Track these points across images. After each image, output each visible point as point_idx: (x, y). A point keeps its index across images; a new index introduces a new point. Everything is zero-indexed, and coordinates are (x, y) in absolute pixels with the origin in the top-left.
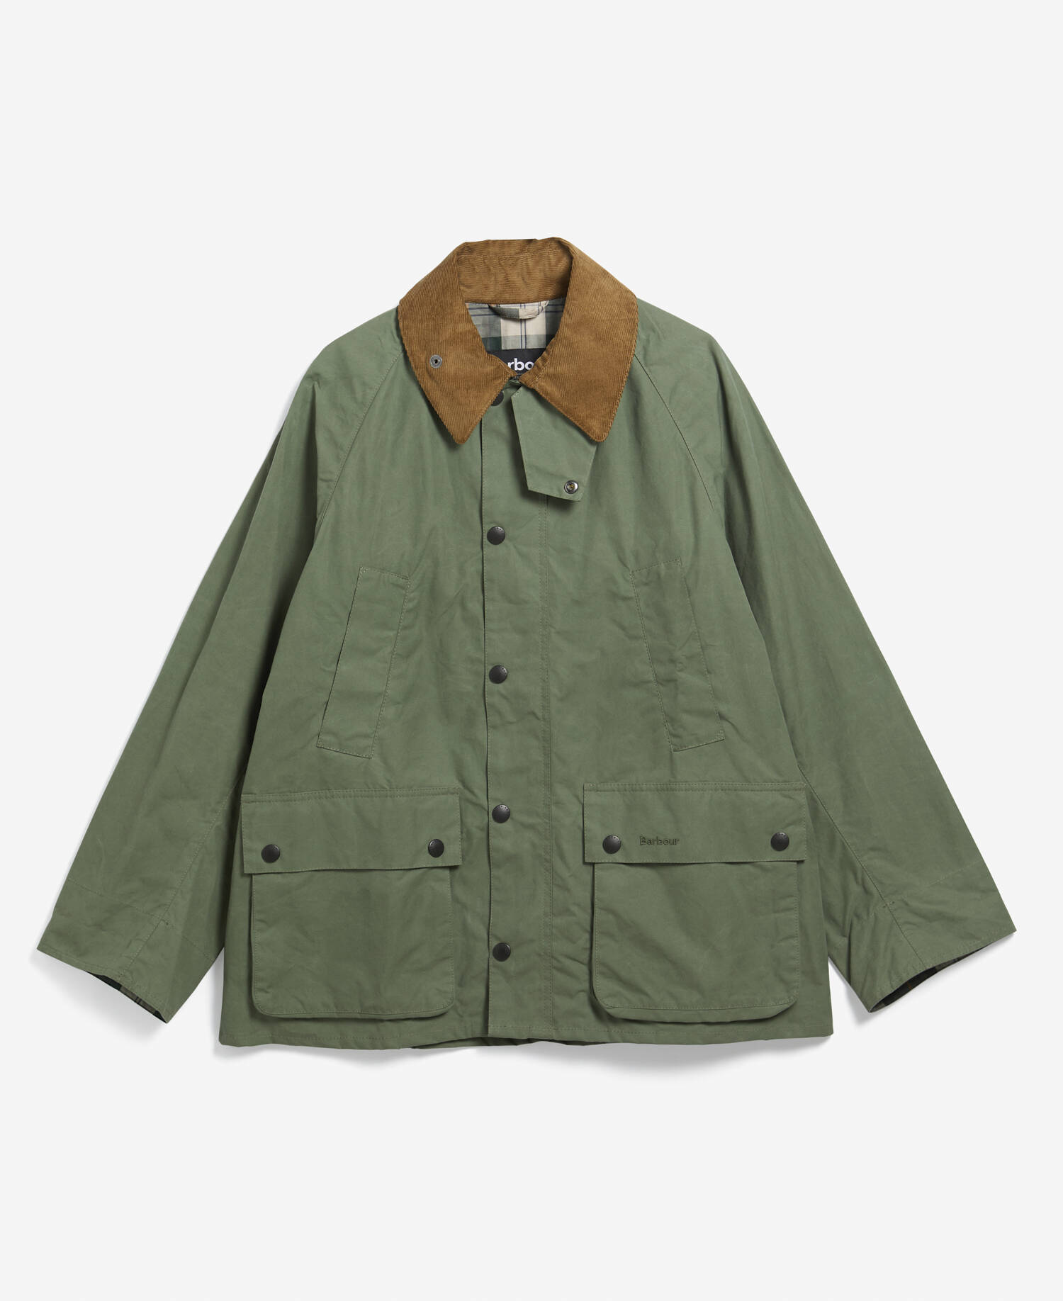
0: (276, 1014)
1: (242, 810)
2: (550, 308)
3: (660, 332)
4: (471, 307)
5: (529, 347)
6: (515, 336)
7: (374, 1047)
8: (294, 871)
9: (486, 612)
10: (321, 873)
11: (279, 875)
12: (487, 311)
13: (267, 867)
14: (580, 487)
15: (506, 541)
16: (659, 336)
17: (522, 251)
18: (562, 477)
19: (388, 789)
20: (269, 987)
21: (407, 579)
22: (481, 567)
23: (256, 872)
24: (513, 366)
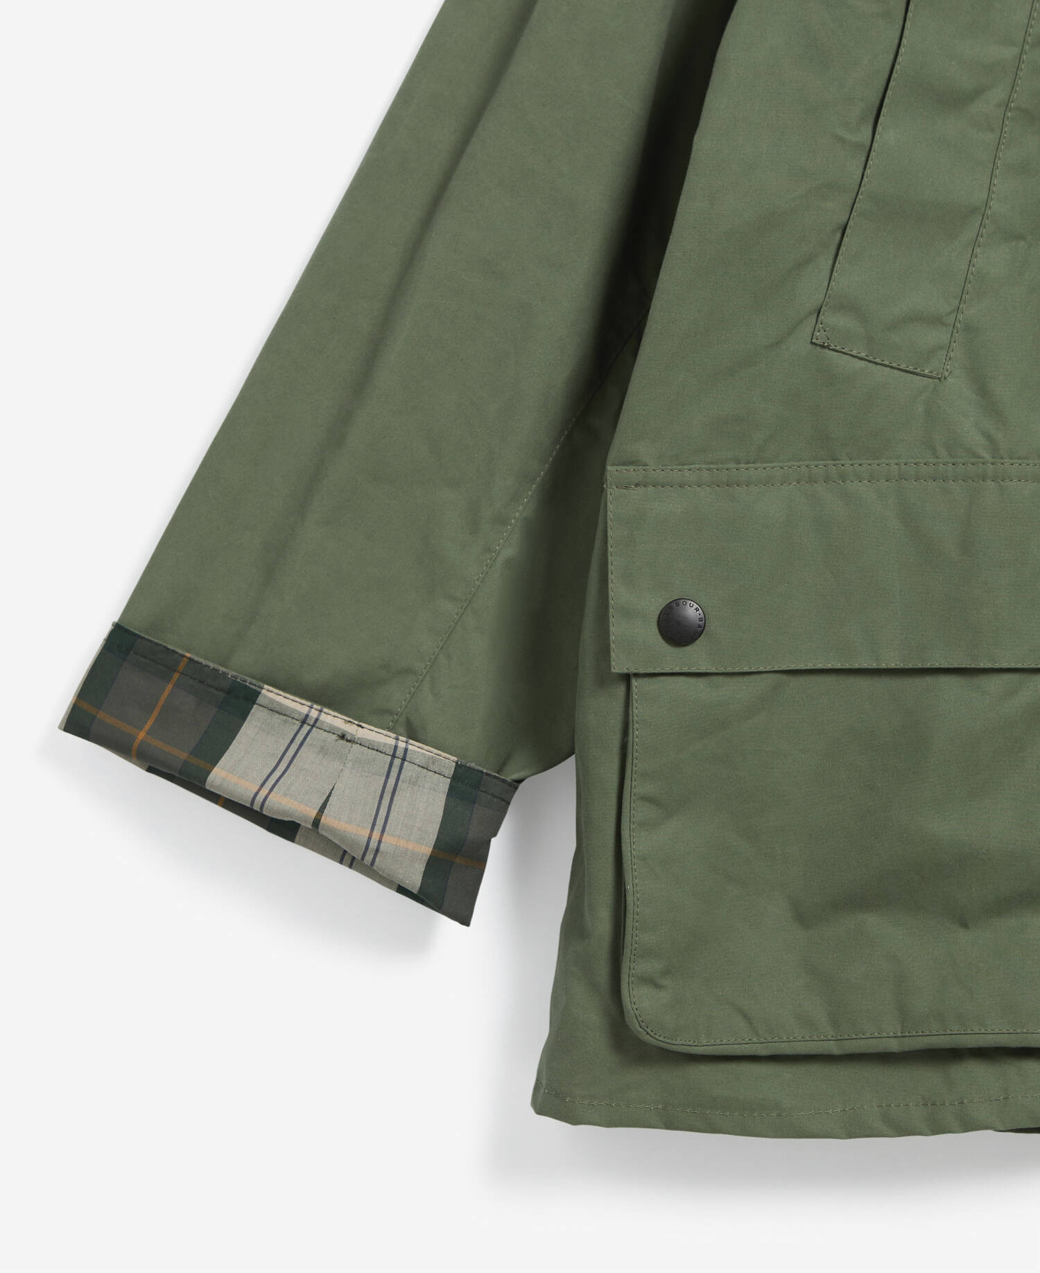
0: (681, 1043)
1: (610, 506)
7: (937, 1128)
8: (737, 670)
10: (802, 680)
11: (701, 682)
13: (672, 658)
19: (987, 456)
20: (667, 972)
23: (642, 671)
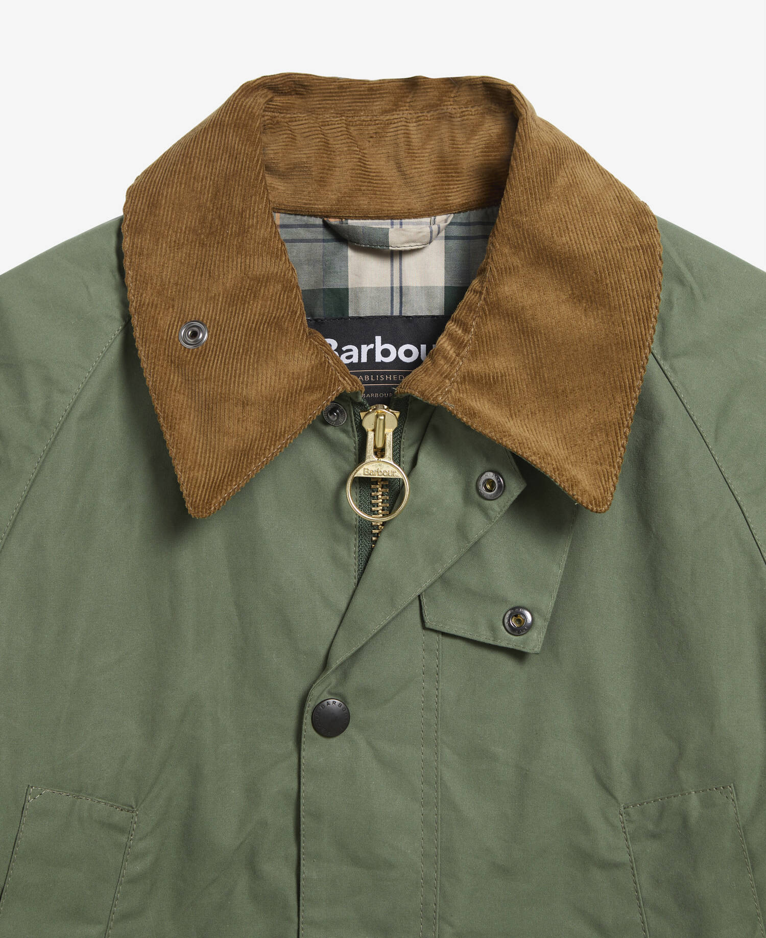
2: (457, 231)
3: (695, 286)
4: (286, 222)
5: (408, 312)
6: (378, 289)
9: (302, 882)
12: (320, 233)
14: (536, 619)
15: (350, 730)
16: (693, 294)
17: (396, 107)
18: (497, 599)
21: (131, 809)
22: (295, 785)
24: (371, 353)
